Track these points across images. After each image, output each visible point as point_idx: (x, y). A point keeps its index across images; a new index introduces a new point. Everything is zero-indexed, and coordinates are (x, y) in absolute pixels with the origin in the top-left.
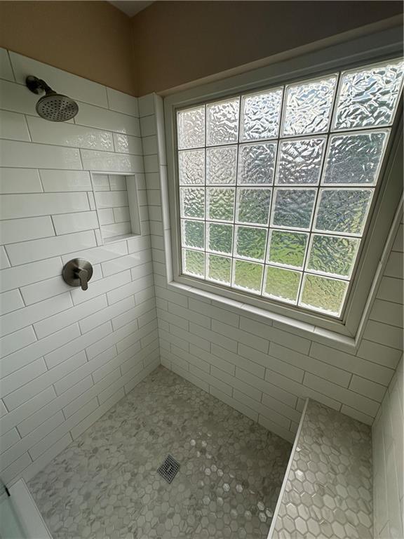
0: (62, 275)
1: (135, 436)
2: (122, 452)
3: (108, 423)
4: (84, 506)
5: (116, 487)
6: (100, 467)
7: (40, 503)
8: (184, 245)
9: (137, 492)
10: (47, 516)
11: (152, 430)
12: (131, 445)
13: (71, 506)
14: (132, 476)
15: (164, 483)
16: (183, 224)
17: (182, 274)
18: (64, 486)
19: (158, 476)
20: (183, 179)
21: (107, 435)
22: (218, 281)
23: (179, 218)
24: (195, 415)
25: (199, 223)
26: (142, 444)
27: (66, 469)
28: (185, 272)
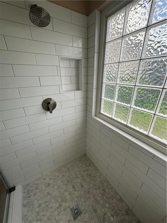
0: (42, 105)
1: (66, 185)
2: (59, 191)
3: (57, 174)
4: (37, 210)
5: (51, 208)
6: (48, 194)
7: (24, 198)
8: (103, 98)
9: (59, 216)
10: (24, 206)
11: (73, 185)
12: (63, 189)
13: (33, 206)
14: (59, 206)
15: (72, 218)
16: (104, 86)
17: (100, 113)
18: (33, 195)
19: (70, 213)
20: (107, 60)
21: (55, 179)
22: (119, 120)
23: (102, 83)
24: (96, 187)
25: (112, 86)
26: (68, 191)
27: (37, 187)
28: (102, 112)
